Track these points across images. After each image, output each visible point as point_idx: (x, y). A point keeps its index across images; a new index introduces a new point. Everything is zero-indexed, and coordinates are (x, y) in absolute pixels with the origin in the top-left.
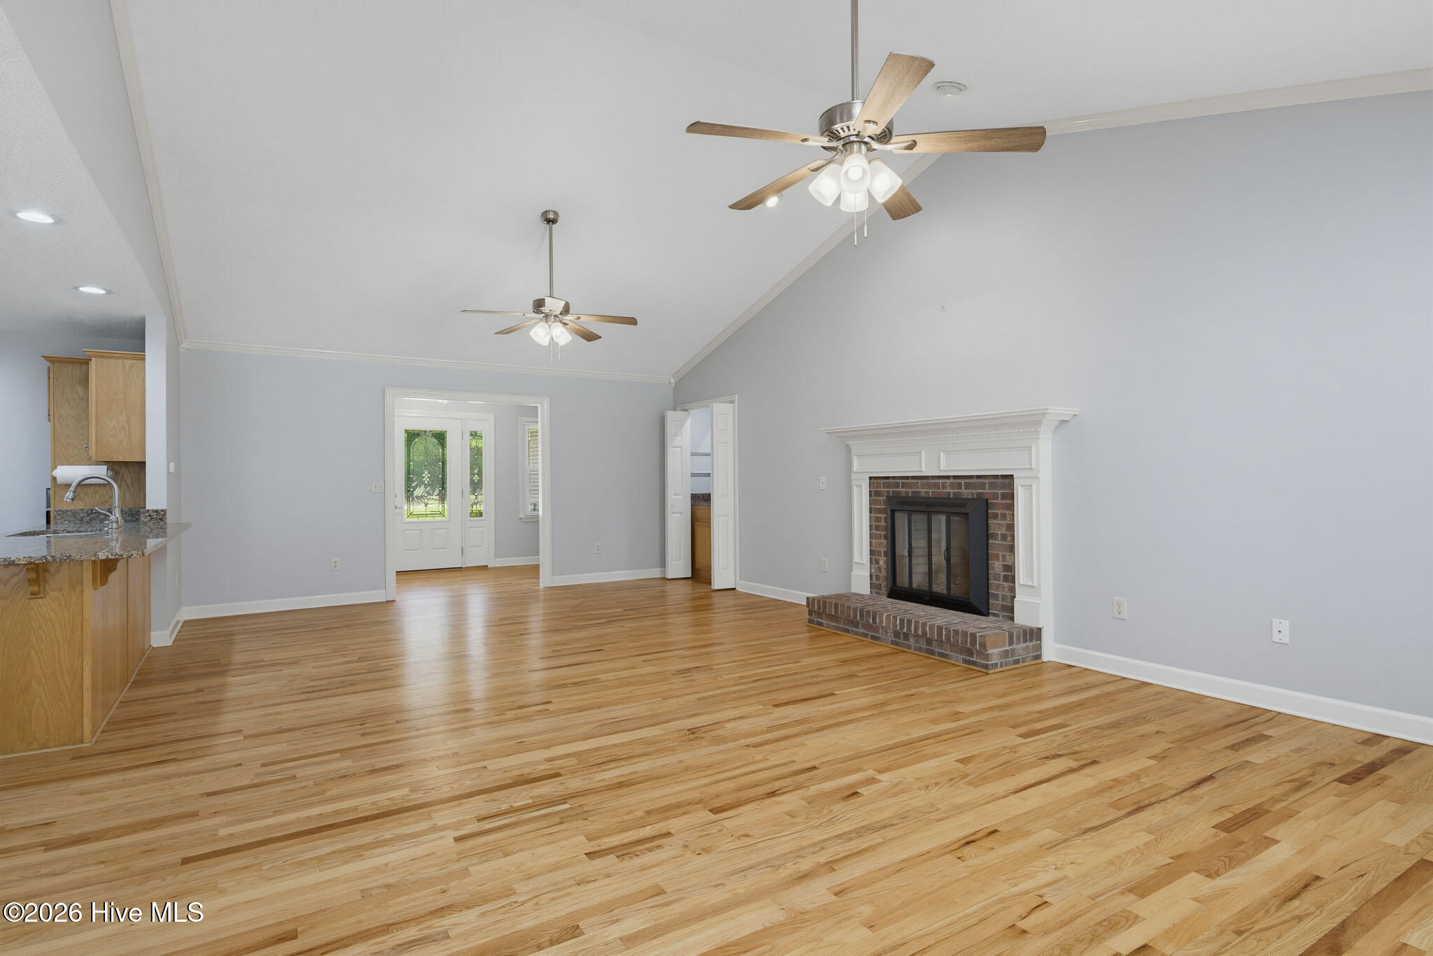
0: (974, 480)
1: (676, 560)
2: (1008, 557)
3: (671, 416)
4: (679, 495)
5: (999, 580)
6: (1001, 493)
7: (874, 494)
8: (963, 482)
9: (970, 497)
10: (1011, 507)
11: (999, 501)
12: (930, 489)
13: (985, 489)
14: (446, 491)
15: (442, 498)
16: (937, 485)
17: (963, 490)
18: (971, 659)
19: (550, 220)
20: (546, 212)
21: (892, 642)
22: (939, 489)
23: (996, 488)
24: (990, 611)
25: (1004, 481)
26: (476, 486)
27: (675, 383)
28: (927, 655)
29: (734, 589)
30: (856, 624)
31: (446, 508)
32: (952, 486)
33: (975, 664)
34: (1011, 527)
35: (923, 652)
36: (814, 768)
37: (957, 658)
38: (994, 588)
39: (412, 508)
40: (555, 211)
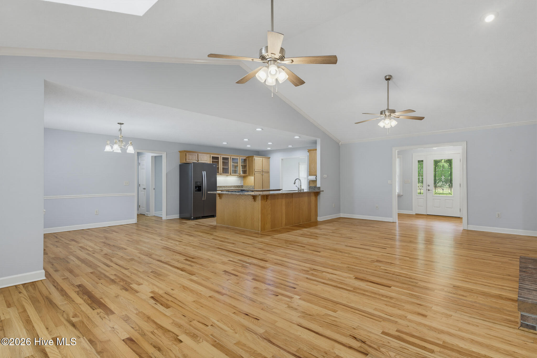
14: (452, 184)
15: (451, 187)
19: (388, 79)
31: (452, 191)
39: (437, 191)
40: (389, 75)
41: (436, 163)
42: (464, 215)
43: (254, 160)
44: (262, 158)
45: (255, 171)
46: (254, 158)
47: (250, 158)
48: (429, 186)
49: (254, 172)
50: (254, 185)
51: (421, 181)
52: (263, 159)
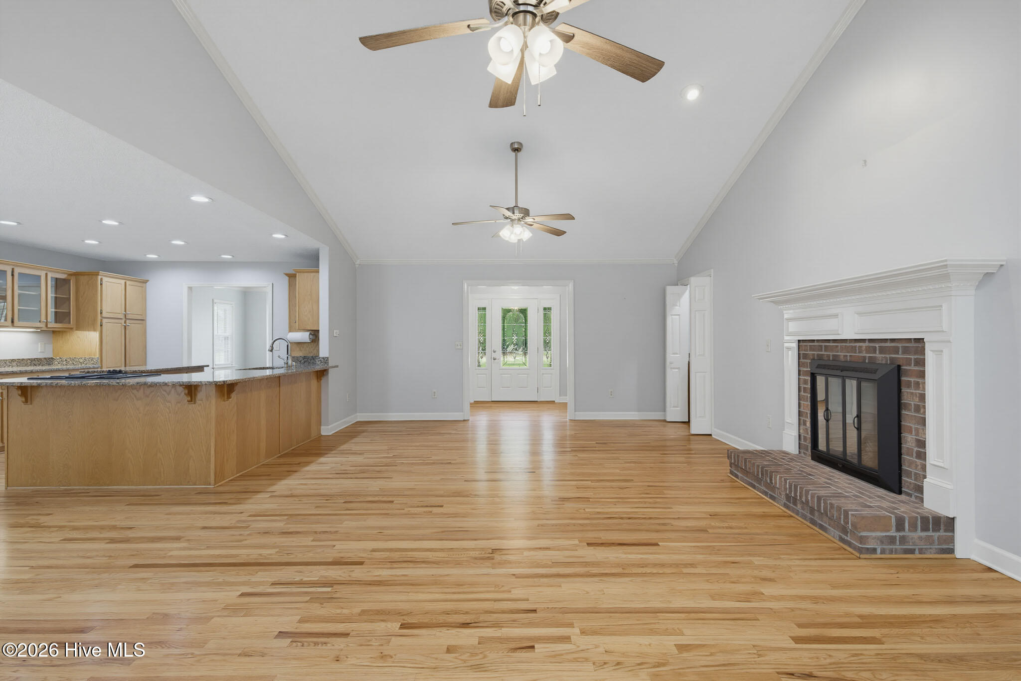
0: (888, 344)
1: (674, 407)
2: (921, 431)
3: (670, 290)
4: (677, 354)
5: (912, 456)
6: (915, 359)
7: (801, 357)
8: (900, 345)
9: (884, 362)
10: (922, 374)
11: (913, 367)
12: (848, 352)
13: (898, 354)
14: (527, 349)
15: (525, 354)
16: (853, 349)
17: (878, 355)
18: (846, 538)
19: (516, 149)
20: (512, 144)
21: (786, 506)
22: (856, 353)
23: (909, 353)
24: (903, 489)
25: (917, 345)
26: (547, 344)
27: (678, 263)
28: (809, 524)
29: (711, 435)
30: (759, 481)
31: (527, 360)
32: (868, 350)
33: (849, 544)
34: (922, 397)
35: (807, 520)
36: (535, 611)
37: (835, 533)
38: (907, 464)
39: (506, 359)
40: (518, 142)
41: (506, 312)
42: (569, 399)
43: (101, 284)
44: (123, 282)
45: (104, 315)
46: (99, 277)
47: (83, 279)
48: (494, 352)
49: (99, 318)
50: (98, 356)
51: (483, 345)
52: (128, 283)
